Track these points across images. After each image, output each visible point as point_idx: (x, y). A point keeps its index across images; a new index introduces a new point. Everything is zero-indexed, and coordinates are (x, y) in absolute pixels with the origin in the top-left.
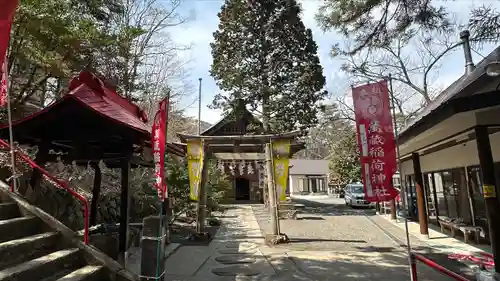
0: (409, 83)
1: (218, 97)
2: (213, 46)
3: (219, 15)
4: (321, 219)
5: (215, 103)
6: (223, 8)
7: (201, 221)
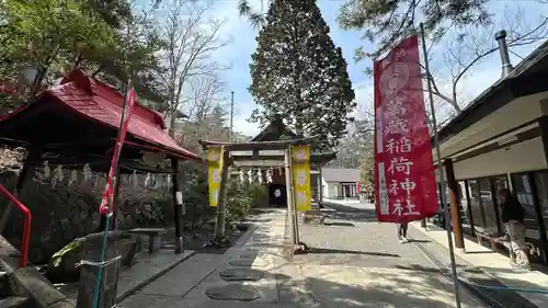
0: (438, 93)
1: (256, 111)
2: (251, 66)
3: (257, 39)
4: (351, 225)
5: (253, 117)
6: (260, 33)
7: (220, 227)
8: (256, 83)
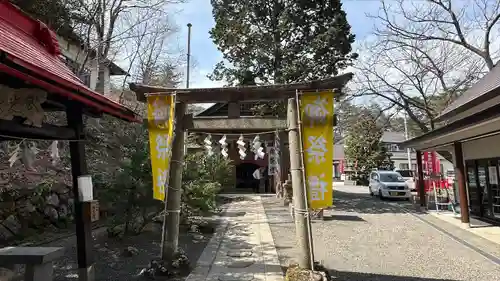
0: (463, 42)
1: (220, 66)
4: (360, 219)
5: (216, 72)
7: (170, 239)
8: (221, 25)
